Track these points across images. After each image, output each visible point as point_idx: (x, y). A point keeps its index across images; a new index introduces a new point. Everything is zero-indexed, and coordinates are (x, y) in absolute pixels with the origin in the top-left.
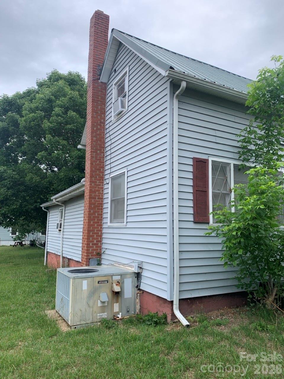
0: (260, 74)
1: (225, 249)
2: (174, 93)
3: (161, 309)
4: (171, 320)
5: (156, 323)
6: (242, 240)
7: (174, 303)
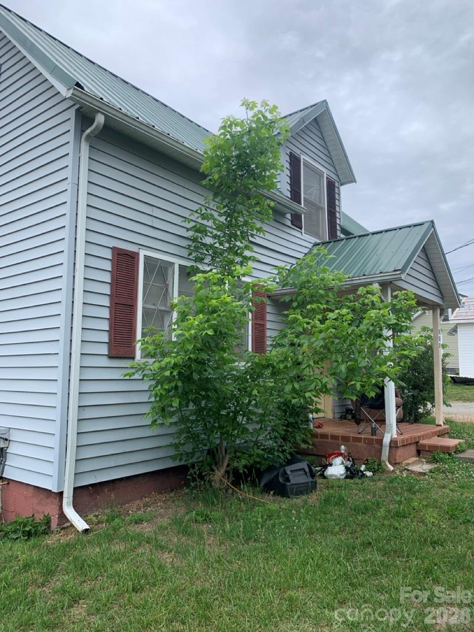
0: (223, 124)
1: (153, 399)
2: (83, 131)
3: (41, 509)
4: (58, 525)
5: (29, 534)
6: (180, 384)
7: (65, 495)
